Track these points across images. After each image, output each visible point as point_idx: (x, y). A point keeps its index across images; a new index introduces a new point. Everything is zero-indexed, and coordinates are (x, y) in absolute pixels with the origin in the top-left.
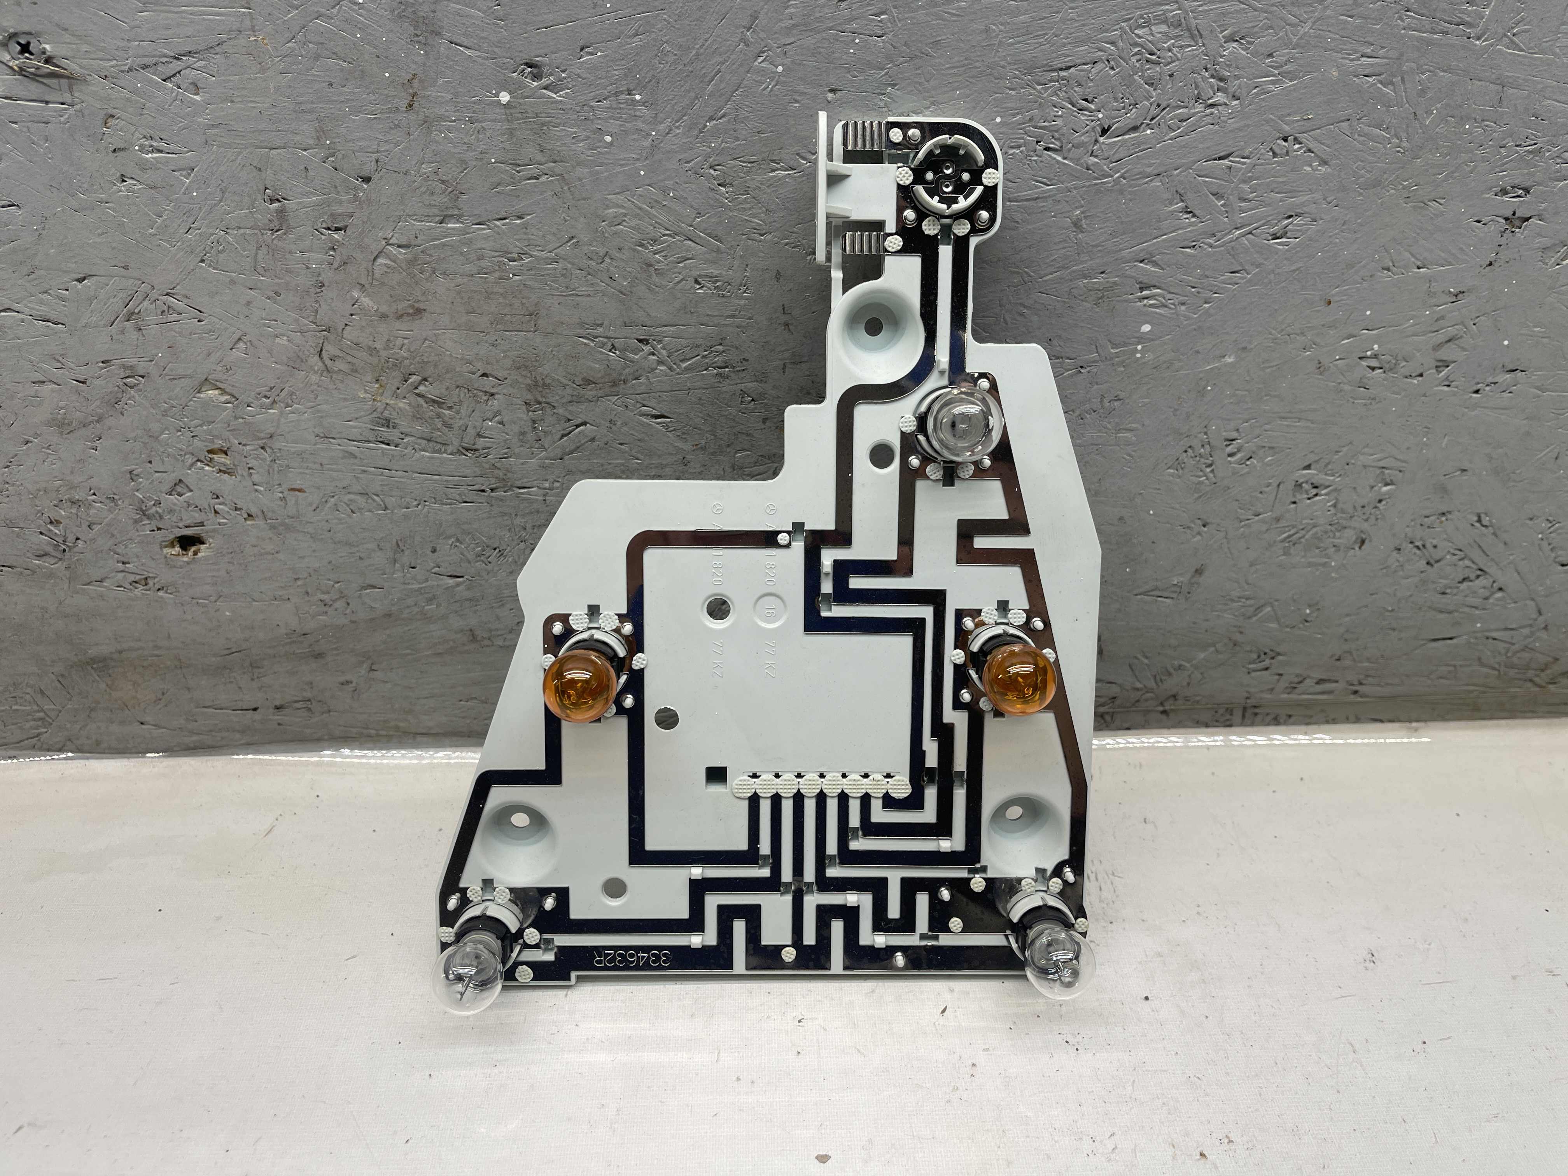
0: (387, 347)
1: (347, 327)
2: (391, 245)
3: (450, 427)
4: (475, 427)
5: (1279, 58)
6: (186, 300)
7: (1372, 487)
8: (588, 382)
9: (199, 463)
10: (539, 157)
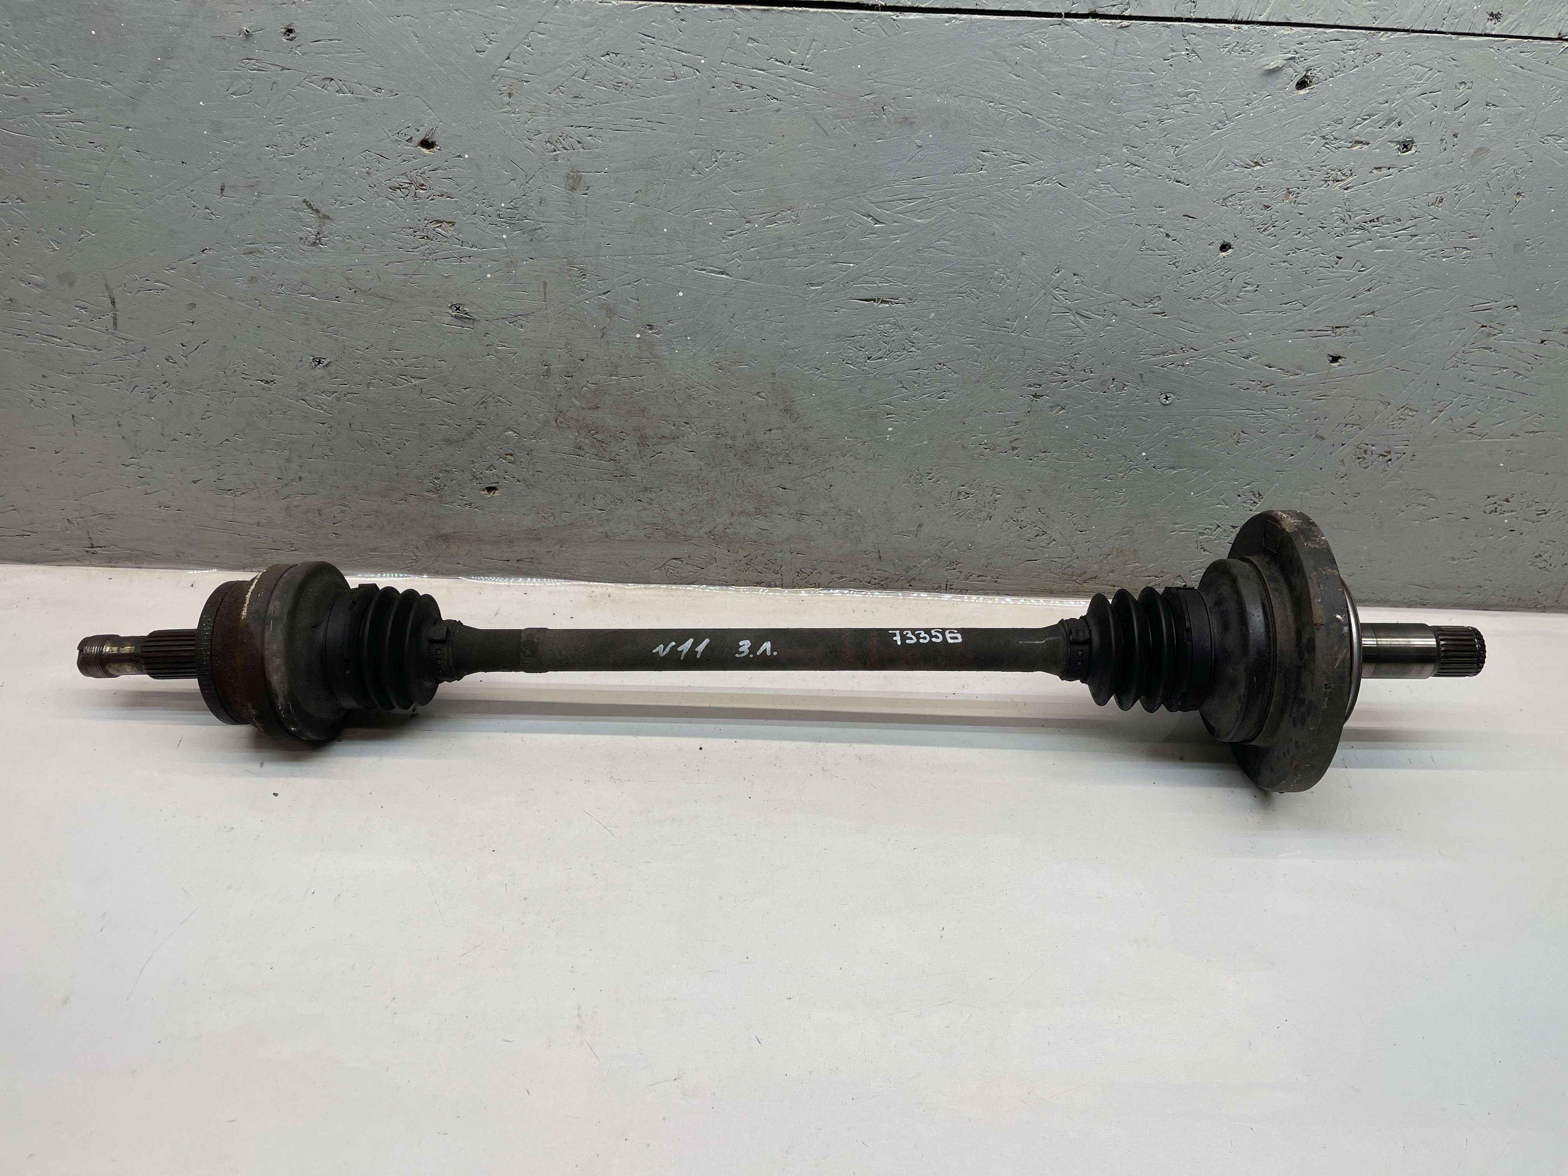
0: (583, 419)
3: (605, 451)
4: (616, 451)
5: (935, 336)
7: (992, 495)
8: (663, 437)
10: (650, 356)
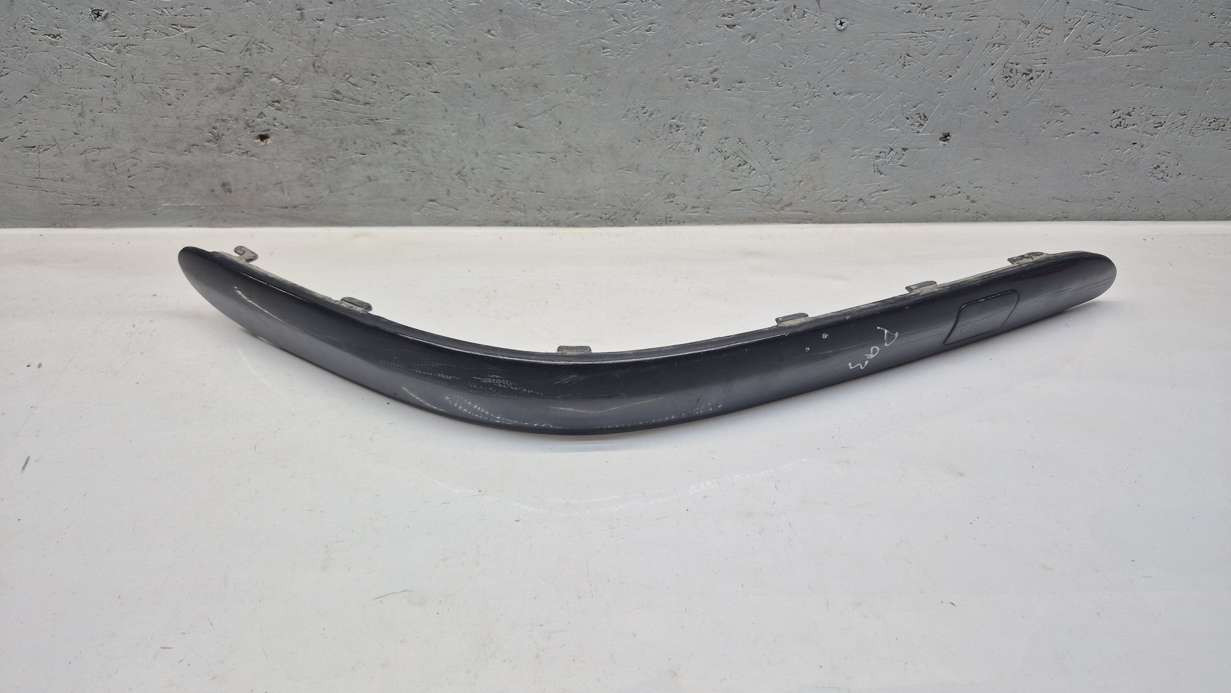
1: (324, 56)
2: (340, 26)
6: (268, 45)
9: (269, 107)
